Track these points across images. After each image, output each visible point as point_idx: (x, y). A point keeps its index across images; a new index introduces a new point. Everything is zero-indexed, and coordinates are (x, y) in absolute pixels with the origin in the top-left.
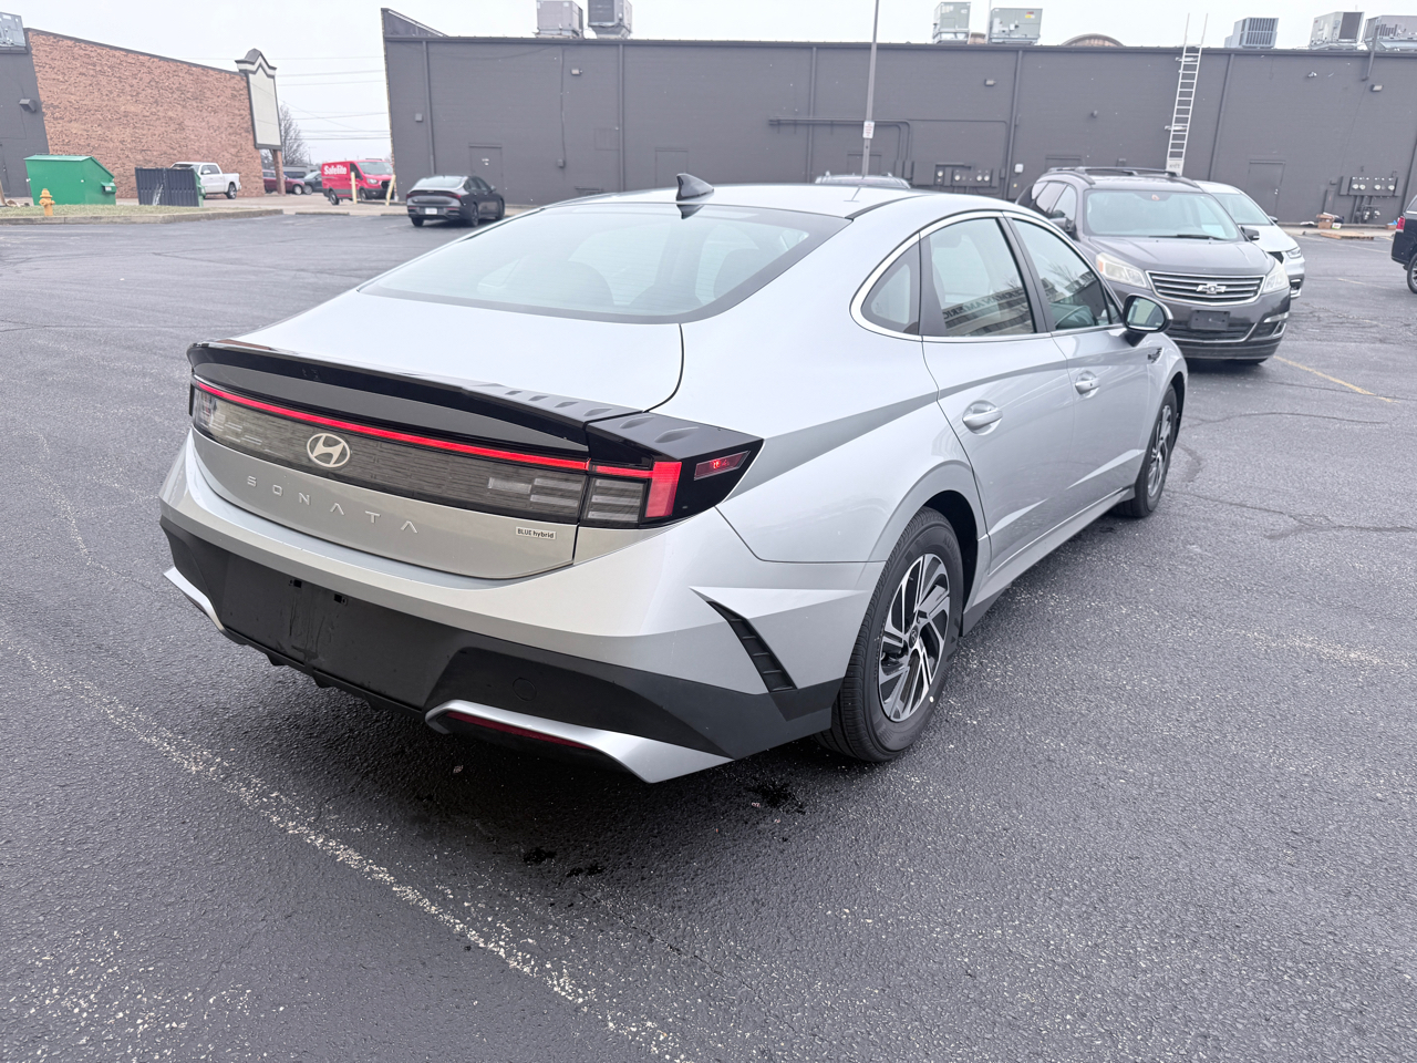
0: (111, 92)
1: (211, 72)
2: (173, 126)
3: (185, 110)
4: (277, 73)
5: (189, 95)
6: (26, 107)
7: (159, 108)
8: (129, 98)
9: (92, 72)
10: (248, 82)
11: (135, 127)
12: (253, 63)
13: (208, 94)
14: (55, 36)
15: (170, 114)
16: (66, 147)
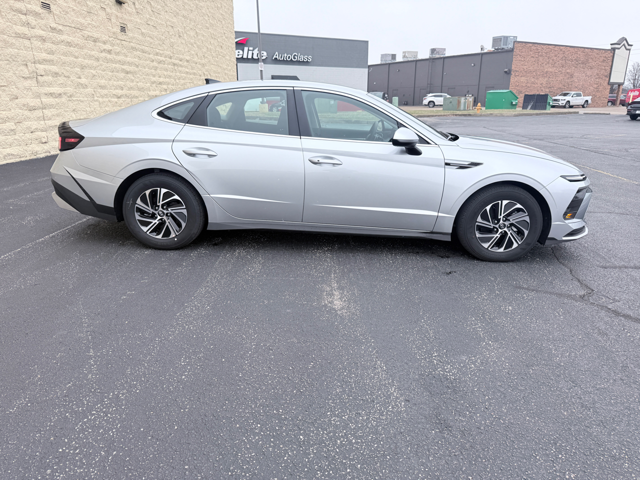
0: (543, 63)
1: (595, 51)
2: (568, 76)
3: (576, 69)
4: (632, 48)
5: (580, 62)
6: (506, 72)
7: (563, 68)
8: (550, 65)
9: (537, 56)
10: (614, 54)
11: (549, 77)
12: (619, 44)
13: (590, 60)
14: (525, 42)
15: (568, 71)
16: (516, 87)
